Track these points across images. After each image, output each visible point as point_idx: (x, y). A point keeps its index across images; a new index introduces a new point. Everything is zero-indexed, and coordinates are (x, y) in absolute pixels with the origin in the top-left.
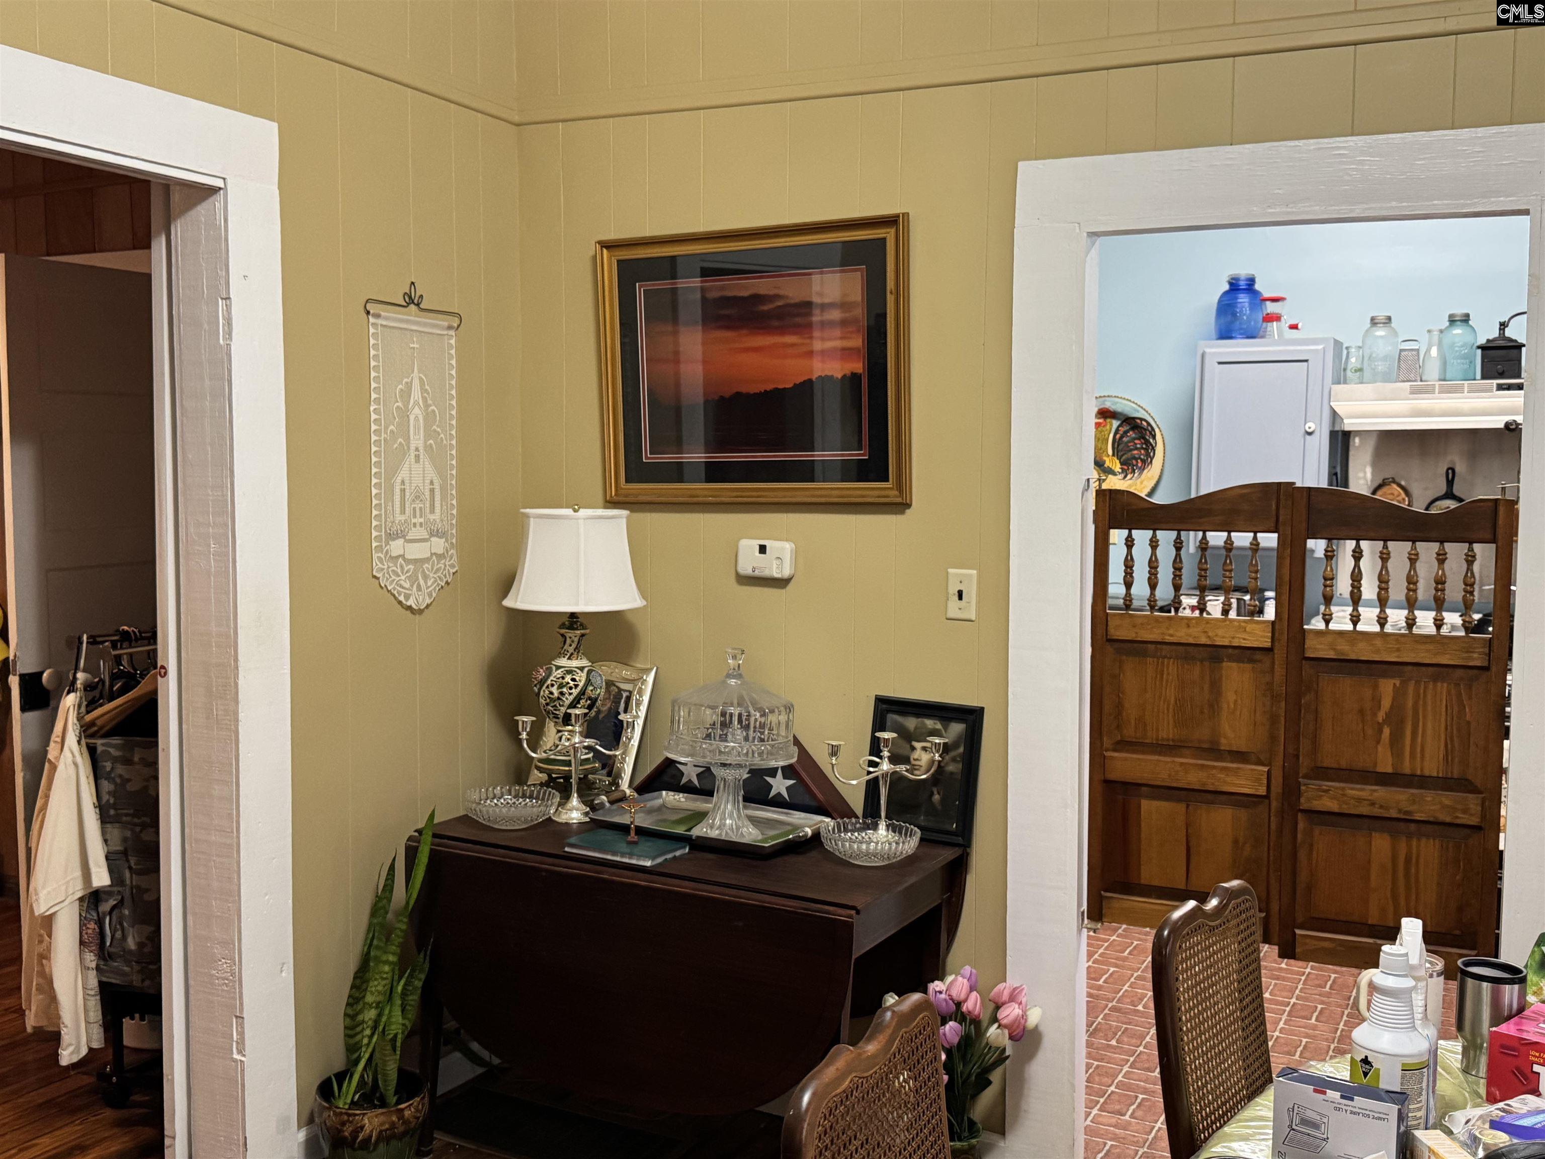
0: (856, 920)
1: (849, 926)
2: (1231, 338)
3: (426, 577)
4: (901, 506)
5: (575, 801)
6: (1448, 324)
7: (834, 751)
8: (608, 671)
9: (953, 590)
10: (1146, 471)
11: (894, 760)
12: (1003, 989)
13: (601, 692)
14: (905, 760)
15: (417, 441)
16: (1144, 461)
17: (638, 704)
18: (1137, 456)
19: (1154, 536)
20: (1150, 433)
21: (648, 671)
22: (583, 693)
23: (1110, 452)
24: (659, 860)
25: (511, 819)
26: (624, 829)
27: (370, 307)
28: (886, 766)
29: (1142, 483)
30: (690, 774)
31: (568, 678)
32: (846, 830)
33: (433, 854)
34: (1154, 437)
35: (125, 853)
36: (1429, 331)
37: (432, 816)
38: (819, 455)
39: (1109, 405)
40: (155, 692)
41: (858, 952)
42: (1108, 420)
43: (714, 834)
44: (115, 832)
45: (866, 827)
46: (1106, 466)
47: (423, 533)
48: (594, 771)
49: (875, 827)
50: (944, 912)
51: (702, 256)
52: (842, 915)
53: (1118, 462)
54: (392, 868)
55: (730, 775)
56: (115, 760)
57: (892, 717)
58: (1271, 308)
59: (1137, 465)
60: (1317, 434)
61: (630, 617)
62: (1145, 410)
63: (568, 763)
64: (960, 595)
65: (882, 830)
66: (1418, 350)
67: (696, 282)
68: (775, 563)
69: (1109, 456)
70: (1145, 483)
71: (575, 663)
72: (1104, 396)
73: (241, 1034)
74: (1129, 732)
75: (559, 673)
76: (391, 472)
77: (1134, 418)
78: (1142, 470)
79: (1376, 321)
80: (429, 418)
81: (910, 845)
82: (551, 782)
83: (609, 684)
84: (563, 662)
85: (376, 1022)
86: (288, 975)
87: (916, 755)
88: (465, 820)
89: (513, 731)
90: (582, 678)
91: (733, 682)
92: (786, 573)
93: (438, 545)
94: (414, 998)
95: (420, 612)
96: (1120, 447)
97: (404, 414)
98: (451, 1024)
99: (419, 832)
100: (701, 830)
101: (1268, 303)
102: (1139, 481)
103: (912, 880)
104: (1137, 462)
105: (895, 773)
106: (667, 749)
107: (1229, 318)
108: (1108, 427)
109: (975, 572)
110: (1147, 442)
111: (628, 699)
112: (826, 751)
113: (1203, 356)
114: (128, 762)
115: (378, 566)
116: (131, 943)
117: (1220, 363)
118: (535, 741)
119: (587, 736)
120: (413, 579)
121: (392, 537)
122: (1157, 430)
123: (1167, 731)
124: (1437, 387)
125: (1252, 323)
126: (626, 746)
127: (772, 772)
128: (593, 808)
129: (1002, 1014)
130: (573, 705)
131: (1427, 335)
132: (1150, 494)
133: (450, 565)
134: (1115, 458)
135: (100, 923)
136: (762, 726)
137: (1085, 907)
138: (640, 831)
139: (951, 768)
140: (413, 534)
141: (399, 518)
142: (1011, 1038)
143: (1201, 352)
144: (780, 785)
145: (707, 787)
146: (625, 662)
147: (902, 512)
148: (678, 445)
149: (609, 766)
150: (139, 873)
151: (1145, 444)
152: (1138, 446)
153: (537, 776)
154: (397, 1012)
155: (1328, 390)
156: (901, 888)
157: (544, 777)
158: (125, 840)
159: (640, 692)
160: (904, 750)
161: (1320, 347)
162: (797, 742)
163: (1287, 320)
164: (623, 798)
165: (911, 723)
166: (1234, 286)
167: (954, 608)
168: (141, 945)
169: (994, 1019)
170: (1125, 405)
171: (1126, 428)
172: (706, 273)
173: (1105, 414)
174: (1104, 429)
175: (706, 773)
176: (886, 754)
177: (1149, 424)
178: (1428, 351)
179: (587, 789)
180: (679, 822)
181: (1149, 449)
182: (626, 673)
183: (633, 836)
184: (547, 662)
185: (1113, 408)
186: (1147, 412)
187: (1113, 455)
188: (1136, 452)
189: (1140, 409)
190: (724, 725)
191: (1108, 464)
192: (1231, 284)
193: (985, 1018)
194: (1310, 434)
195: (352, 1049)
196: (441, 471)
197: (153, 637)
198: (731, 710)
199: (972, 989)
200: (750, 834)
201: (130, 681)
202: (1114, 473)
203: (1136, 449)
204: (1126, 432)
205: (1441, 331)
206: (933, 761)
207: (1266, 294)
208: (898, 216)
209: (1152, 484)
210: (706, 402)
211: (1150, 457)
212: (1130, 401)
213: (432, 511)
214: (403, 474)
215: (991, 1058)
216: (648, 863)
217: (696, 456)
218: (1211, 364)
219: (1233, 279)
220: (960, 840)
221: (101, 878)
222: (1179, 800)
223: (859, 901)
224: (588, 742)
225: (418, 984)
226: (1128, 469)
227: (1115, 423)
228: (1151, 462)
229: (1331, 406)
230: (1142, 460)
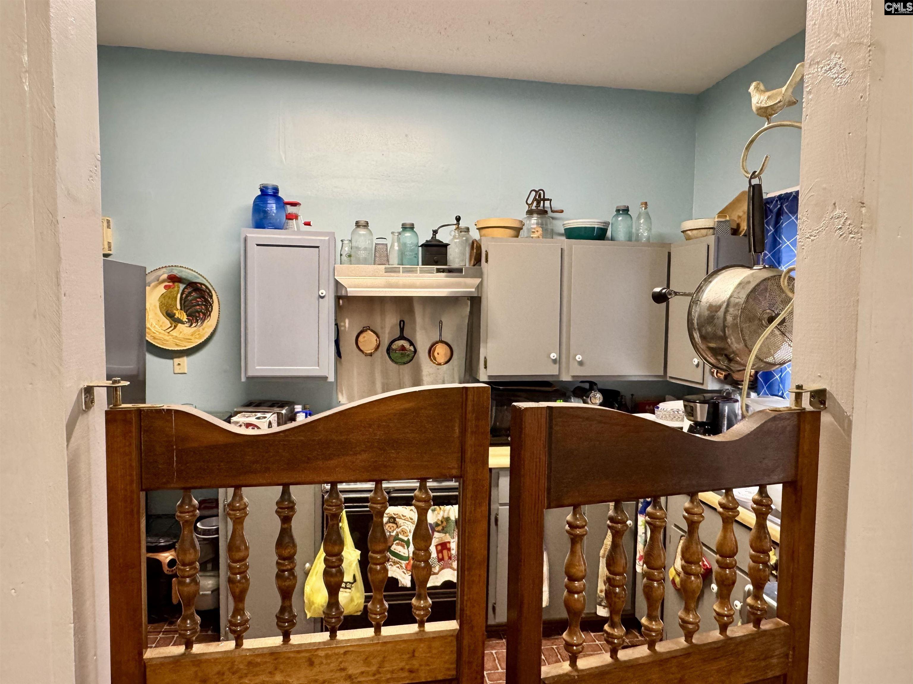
2: (264, 228)
6: (401, 229)
10: (206, 321)
16: (204, 314)
18: (199, 310)
20: (209, 294)
23: (179, 307)
29: (203, 329)
34: (211, 297)
36: (393, 233)
39: (176, 272)
42: (176, 284)
46: (176, 317)
53: (185, 314)
58: (290, 209)
59: (199, 317)
60: (326, 299)
62: (203, 277)
66: (386, 245)
69: (177, 309)
70: (206, 329)
72: (172, 266)
77: (196, 283)
78: (203, 320)
79: (360, 224)
96: (186, 304)
101: (288, 206)
102: (201, 328)
104: (200, 315)
107: (262, 215)
108: (176, 289)
110: (206, 300)
113: (245, 240)
117: (258, 245)
122: (213, 292)
124: (401, 268)
125: (278, 220)
131: (391, 235)
134: (183, 312)
143: (244, 236)
151: (205, 302)
152: (200, 303)
155: (333, 268)
161: (327, 238)
163: (302, 219)
166: (264, 191)
170: (189, 273)
171: (190, 290)
173: (174, 279)
174: (172, 290)
177: (207, 287)
178: (392, 246)
181: (208, 306)
185: (179, 275)
186: (205, 279)
187: (181, 309)
188: (198, 307)
189: (200, 276)
191: (177, 315)
192: (262, 190)
194: (322, 297)
202: (182, 323)
203: (199, 305)
204: (190, 293)
205: (400, 233)
207: (286, 200)
209: (211, 330)
211: (209, 311)
212: (192, 270)
218: (252, 246)
219: (264, 187)
226: (193, 319)
227: (182, 286)
228: (210, 315)
229: (335, 279)
230: (203, 313)
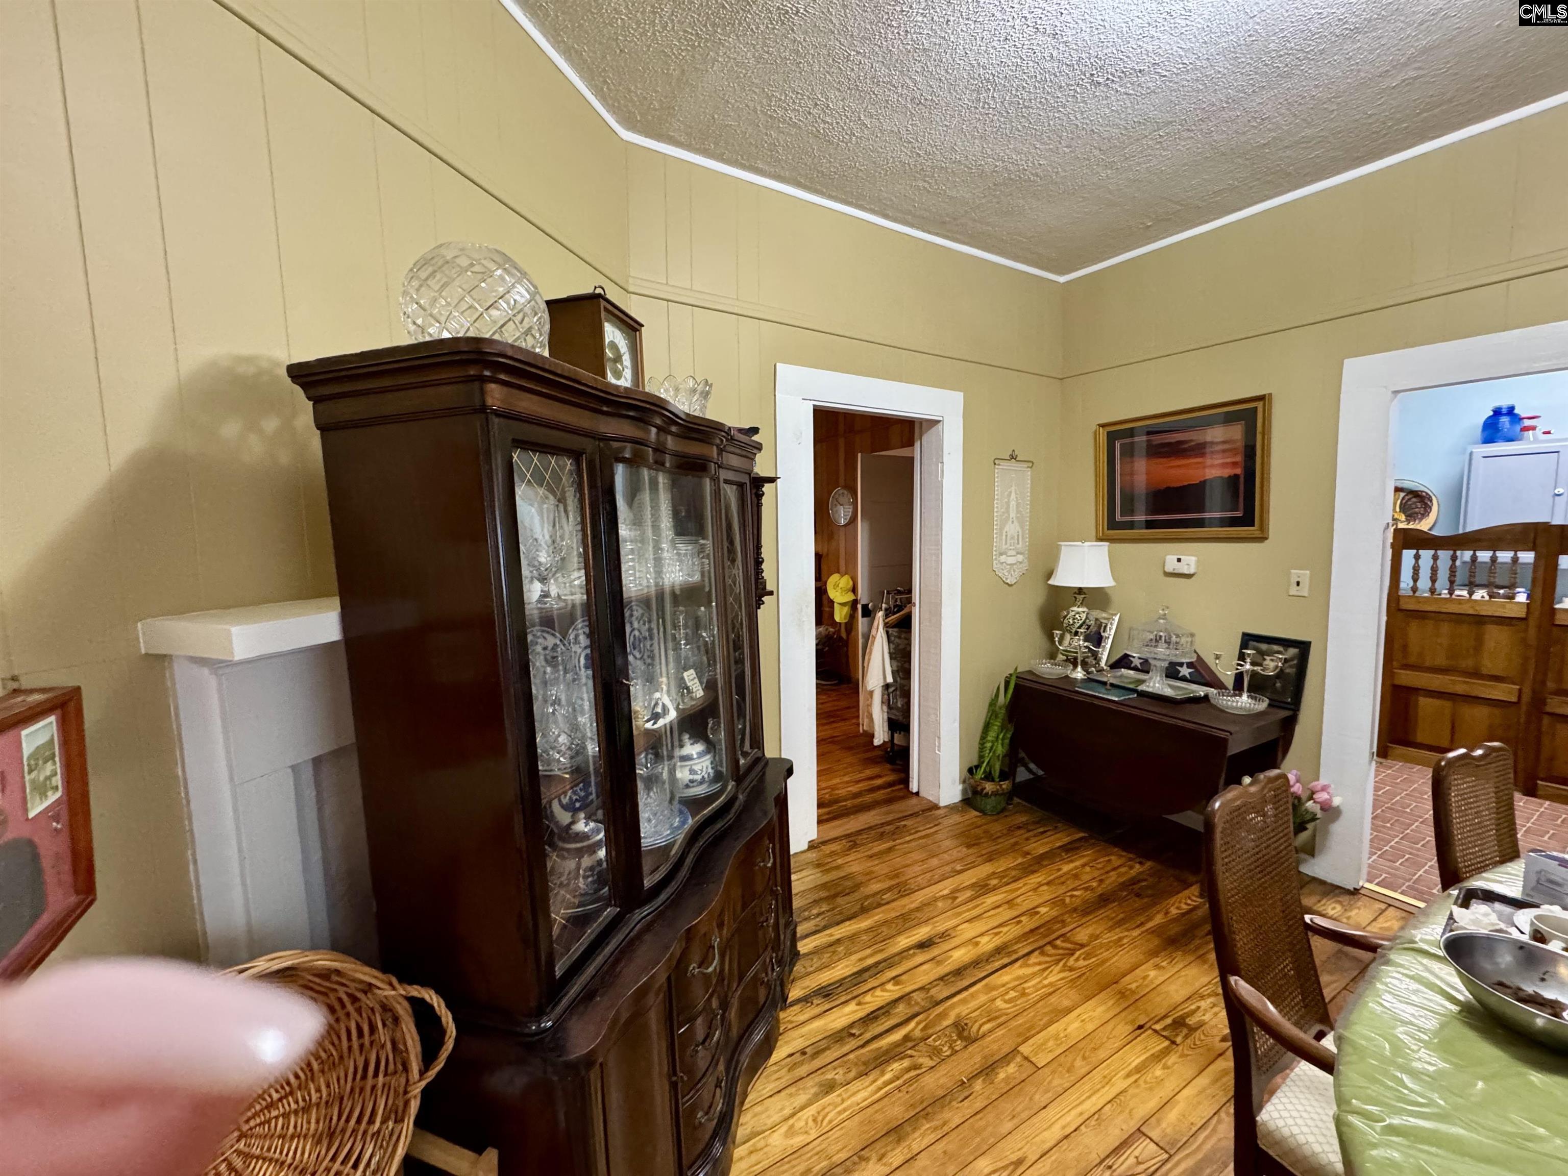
0: (1230, 738)
1: (1225, 741)
2: (1492, 442)
3: (1014, 571)
4: (1263, 539)
5: (1079, 669)
7: (1218, 657)
8: (1096, 614)
9: (1294, 580)
10: (1425, 519)
11: (1252, 664)
12: (1317, 784)
13: (1093, 622)
14: (1260, 665)
15: (1013, 514)
16: (1423, 514)
17: (1110, 629)
18: (1418, 512)
19: (1436, 553)
20: (1429, 499)
21: (1115, 615)
22: (1084, 622)
23: (1399, 510)
24: (1122, 698)
25: (1050, 674)
26: (1105, 683)
27: (997, 462)
28: (1248, 666)
29: (1423, 525)
30: (1137, 662)
31: (1077, 616)
32: (1223, 695)
33: (1016, 685)
34: (1431, 501)
35: (898, 671)
37: (1016, 669)
38: (1207, 515)
39: (1400, 485)
40: (911, 612)
41: (1229, 753)
43: (1150, 690)
44: (895, 664)
45: (1235, 695)
46: (1394, 517)
47: (1014, 553)
48: (1088, 657)
49: (1240, 696)
50: (1281, 743)
51: (1147, 426)
52: (1222, 735)
53: (1405, 515)
54: (998, 688)
55: (1158, 663)
56: (895, 637)
57: (1252, 643)
58: (1527, 423)
59: (1418, 516)
61: (1109, 591)
62: (1424, 486)
63: (1076, 653)
64: (1298, 584)
65: (1245, 697)
67: (1144, 438)
68: (1186, 567)
69: (1396, 512)
70: (1425, 525)
71: (1080, 610)
72: (1399, 480)
73: (939, 744)
74: (1412, 660)
75: (1073, 613)
76: (1001, 529)
77: (1417, 491)
78: (1422, 518)
80: (1018, 505)
81: (1262, 705)
82: (1067, 660)
83: (1097, 619)
84: (1075, 609)
85: (992, 748)
86: (957, 724)
87: (1265, 663)
88: (1030, 672)
89: (1051, 638)
90: (1084, 616)
91: (1162, 621)
92: (1192, 571)
93: (1020, 558)
94: (1007, 741)
95: (1011, 585)
96: (1406, 507)
97: (1008, 503)
98: (1022, 754)
99: (1011, 675)
100: (1142, 688)
101: (1524, 420)
102: (1421, 524)
103: (1263, 723)
104: (1419, 514)
105: (1253, 671)
106: (1127, 649)
107: (1493, 431)
109: (1308, 572)
110: (1426, 504)
111: (1105, 627)
112: (1213, 657)
113: (1471, 455)
114: (899, 638)
115: (995, 566)
116: (899, 705)
117: (1484, 457)
118: (1061, 641)
119: (1085, 641)
120: (1009, 572)
121: (1001, 554)
122: (1434, 498)
123: (1441, 660)
125: (1511, 434)
126: (1104, 647)
127: (1181, 665)
128: (1088, 673)
129: (1315, 796)
130: (1080, 627)
132: (1430, 529)
133: (1025, 566)
134: (1403, 513)
135: (889, 695)
136: (1177, 643)
137: (1375, 750)
138: (1112, 685)
139: (1288, 671)
140: (1010, 553)
141: (1004, 547)
142: (1322, 809)
143: (1470, 451)
144: (1185, 671)
145: (1145, 669)
146: (1104, 610)
147: (1262, 542)
148: (1132, 512)
149: (1095, 655)
150: (903, 679)
151: (1424, 505)
152: (1419, 506)
153: (1061, 657)
154: (1000, 747)
156: (1256, 726)
157: (1065, 658)
158: (898, 666)
159: (1111, 624)
160: (1259, 660)
162: (1195, 652)
163: (1540, 430)
164: (1102, 670)
165: (1264, 647)
166: (1498, 412)
167: (1294, 590)
168: (903, 705)
169: (1311, 798)
170: (1413, 484)
171: (1410, 496)
172: (1149, 433)
173: (1398, 490)
175: (1145, 662)
176: (1248, 660)
177: (1427, 494)
179: (1085, 665)
180: (1130, 683)
181: (1427, 508)
182: (1104, 615)
183: (1108, 687)
184: (1067, 609)
185: (1404, 486)
186: (1426, 487)
187: (1402, 511)
189: (1422, 486)
190: (1157, 641)
191: (1396, 517)
192: (1495, 411)
193: (1304, 797)
195: (981, 757)
196: (1022, 527)
197: (910, 591)
198: (1161, 634)
199: (1298, 781)
200: (1168, 692)
201: (900, 608)
203: (1418, 508)
204: (1409, 499)
206: (1277, 667)
207: (1523, 415)
208: (1264, 395)
209: (1430, 525)
210: (1147, 494)
211: (1428, 513)
212: (1416, 482)
213: (1018, 543)
214: (1007, 528)
215: (1308, 817)
216: (1116, 699)
217: (1141, 518)
218: (1477, 458)
219: (1497, 408)
220: (1292, 707)
221: (890, 679)
222: (1448, 700)
223: (1231, 728)
224: (1086, 644)
225: (1009, 736)
226: (1413, 518)
227: (1404, 494)
228: (1428, 515)
